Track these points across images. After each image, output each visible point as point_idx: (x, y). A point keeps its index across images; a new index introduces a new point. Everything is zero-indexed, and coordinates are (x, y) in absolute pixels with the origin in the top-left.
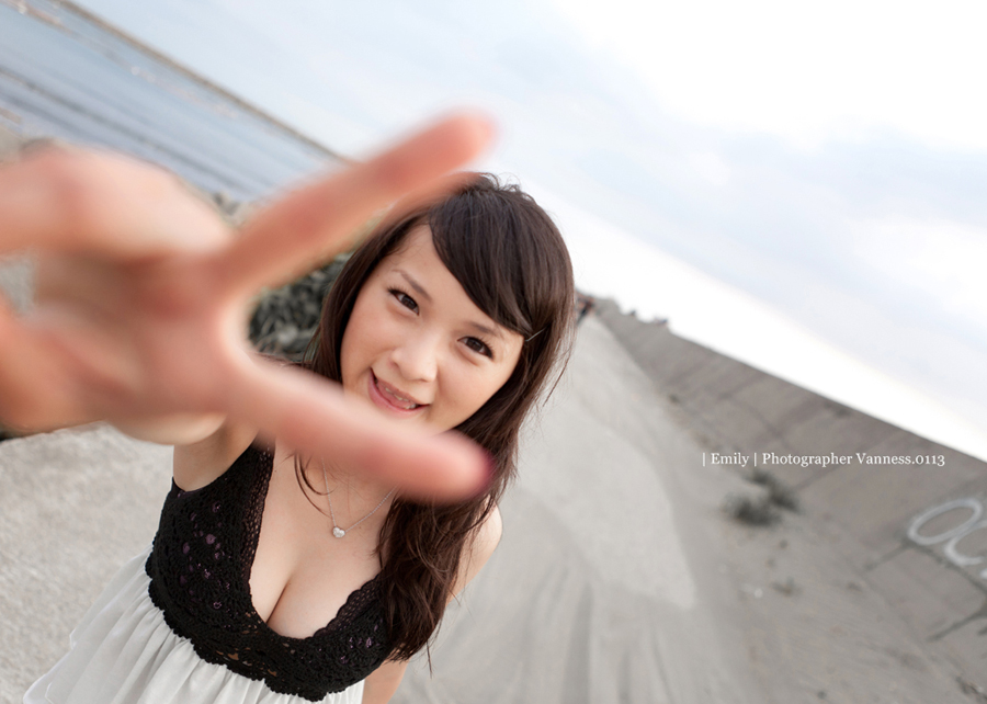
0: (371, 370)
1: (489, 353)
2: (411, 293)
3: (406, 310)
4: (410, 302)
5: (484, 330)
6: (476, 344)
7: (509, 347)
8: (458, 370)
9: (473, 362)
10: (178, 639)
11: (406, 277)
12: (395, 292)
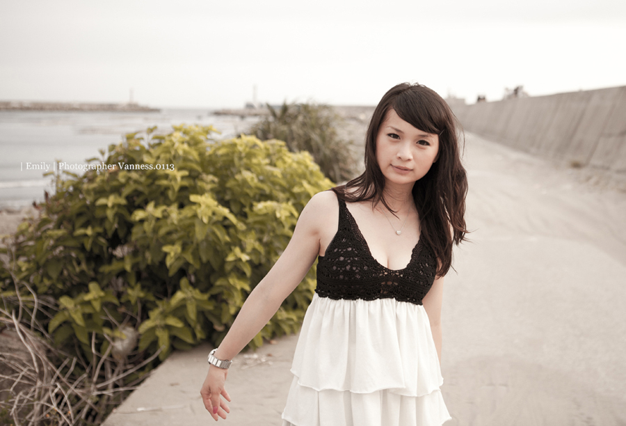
0: (391, 165)
1: (428, 144)
2: (395, 133)
3: (396, 140)
4: (395, 136)
5: (423, 136)
6: (423, 143)
7: (434, 140)
8: (419, 153)
9: (424, 149)
10: (355, 302)
11: (393, 128)
12: (390, 135)
